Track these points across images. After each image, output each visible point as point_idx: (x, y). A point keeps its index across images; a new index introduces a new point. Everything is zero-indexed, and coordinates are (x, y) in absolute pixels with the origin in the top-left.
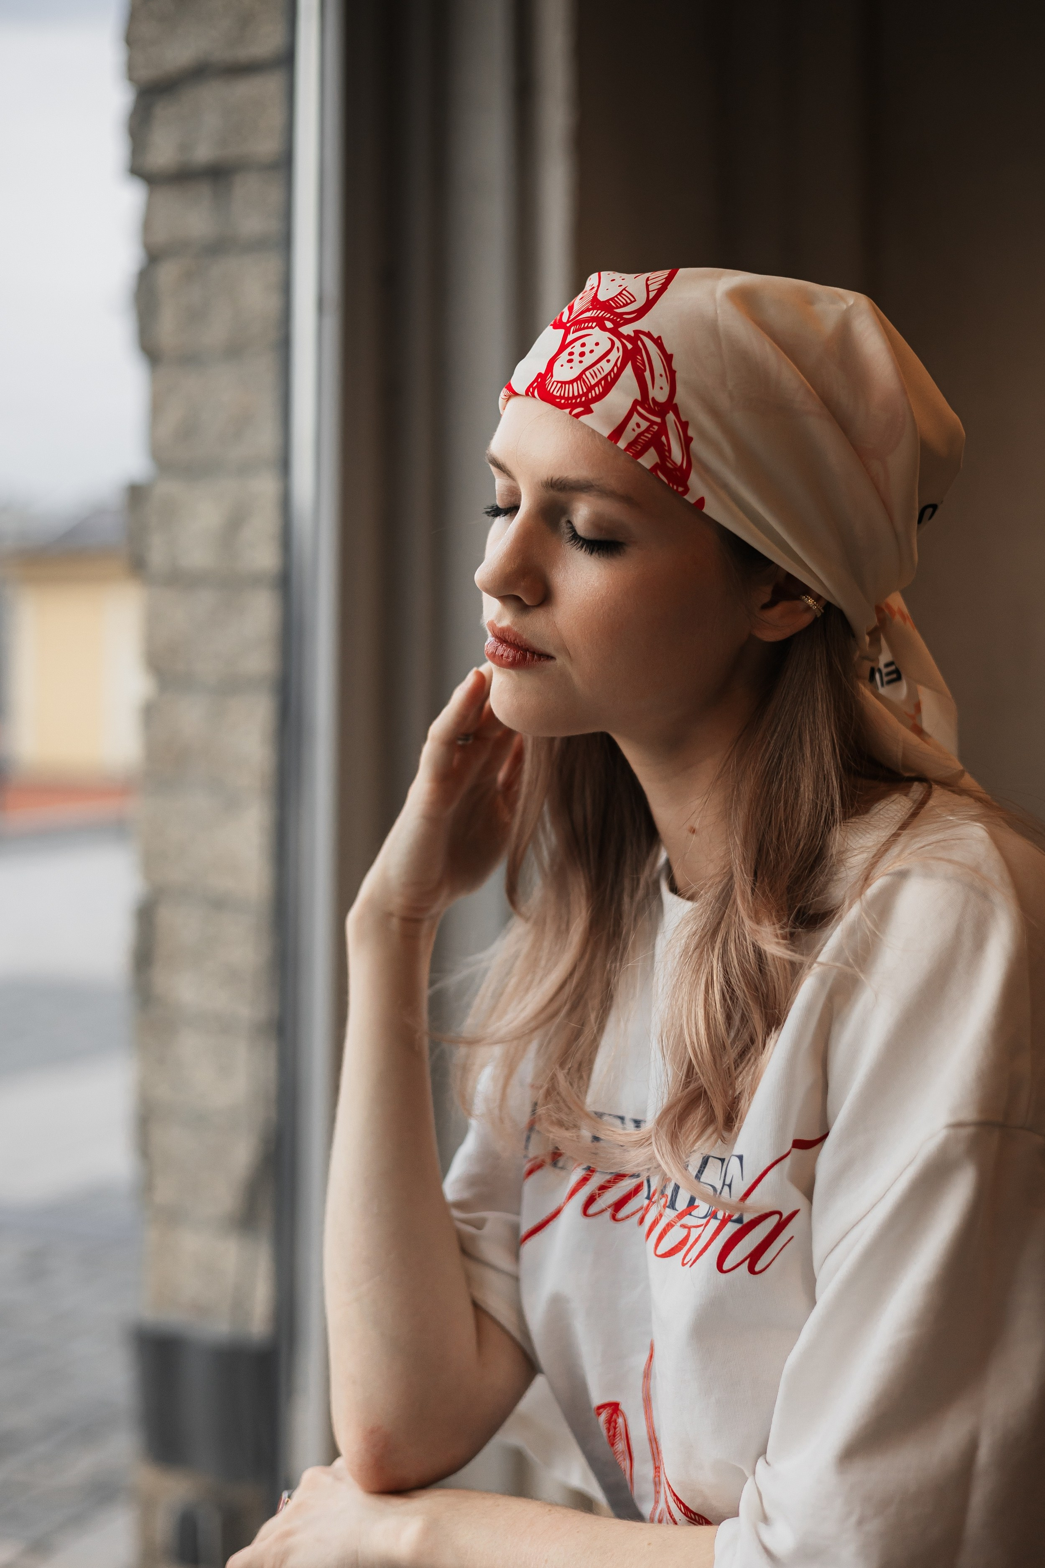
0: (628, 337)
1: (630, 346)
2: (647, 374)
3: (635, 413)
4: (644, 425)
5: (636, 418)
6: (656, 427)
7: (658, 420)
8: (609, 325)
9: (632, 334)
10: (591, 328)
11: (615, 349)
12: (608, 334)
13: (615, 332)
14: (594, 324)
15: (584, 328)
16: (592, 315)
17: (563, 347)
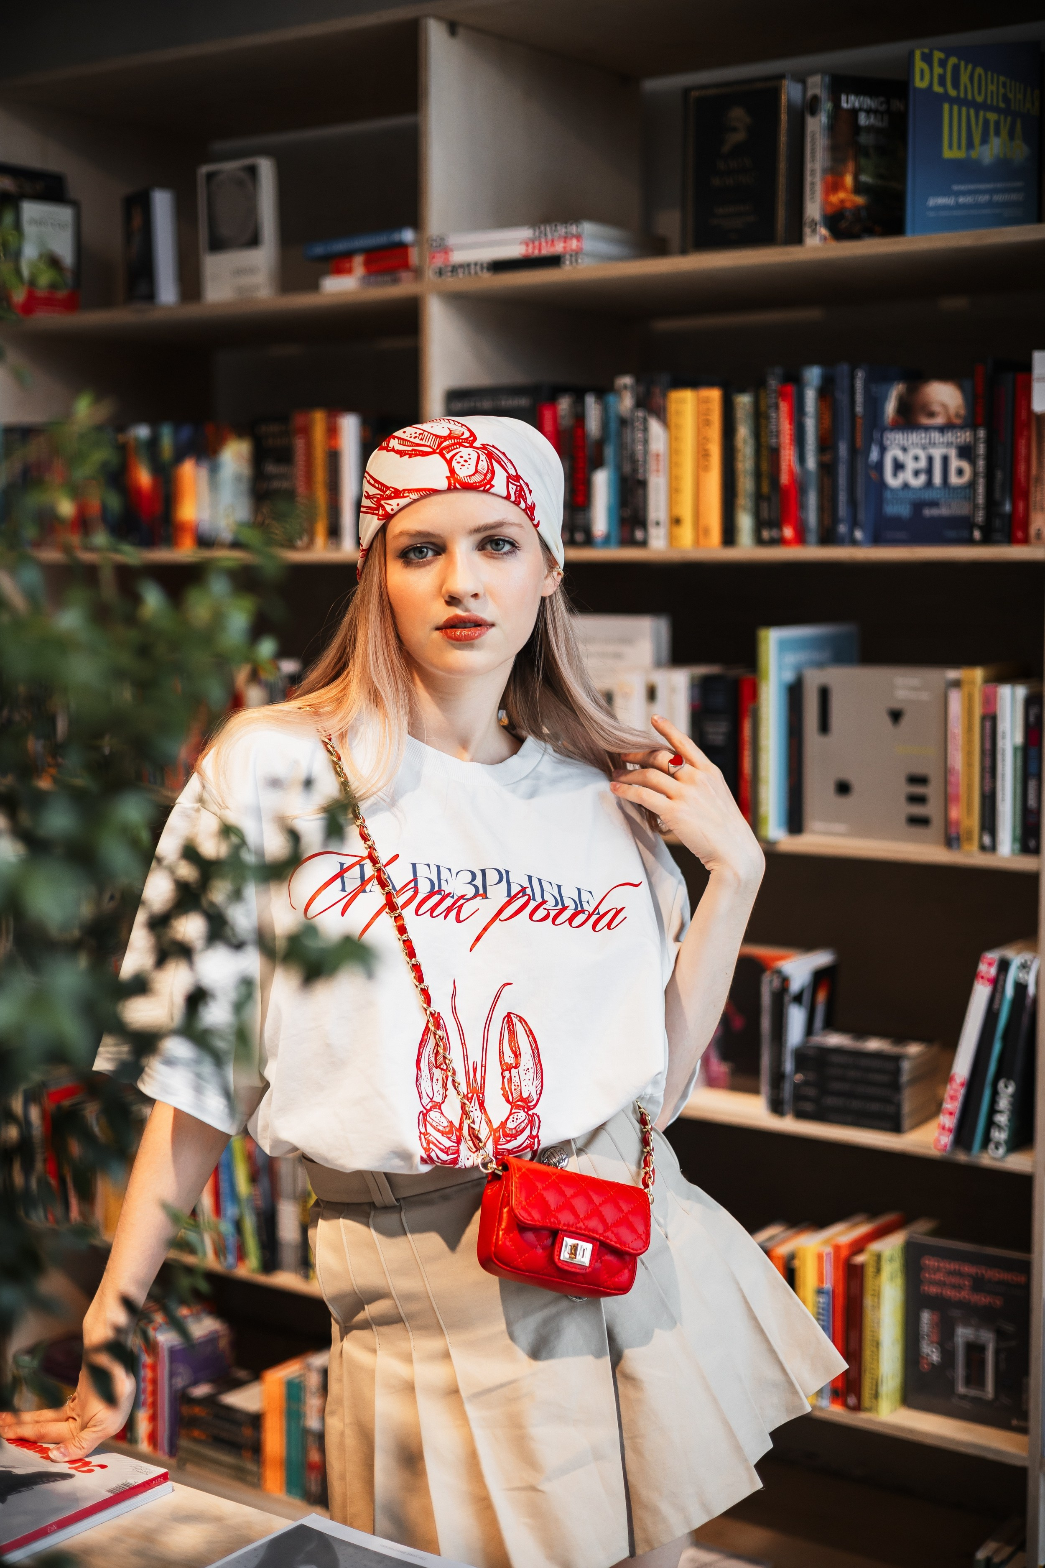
0: (481, 448)
1: (486, 452)
2: (502, 462)
3: (510, 483)
4: (515, 487)
5: (511, 486)
6: (519, 488)
7: (518, 484)
8: (468, 445)
9: (482, 446)
10: (457, 448)
11: (480, 454)
12: (470, 449)
13: (471, 446)
14: (458, 446)
15: (452, 450)
16: (451, 442)
17: (449, 462)
